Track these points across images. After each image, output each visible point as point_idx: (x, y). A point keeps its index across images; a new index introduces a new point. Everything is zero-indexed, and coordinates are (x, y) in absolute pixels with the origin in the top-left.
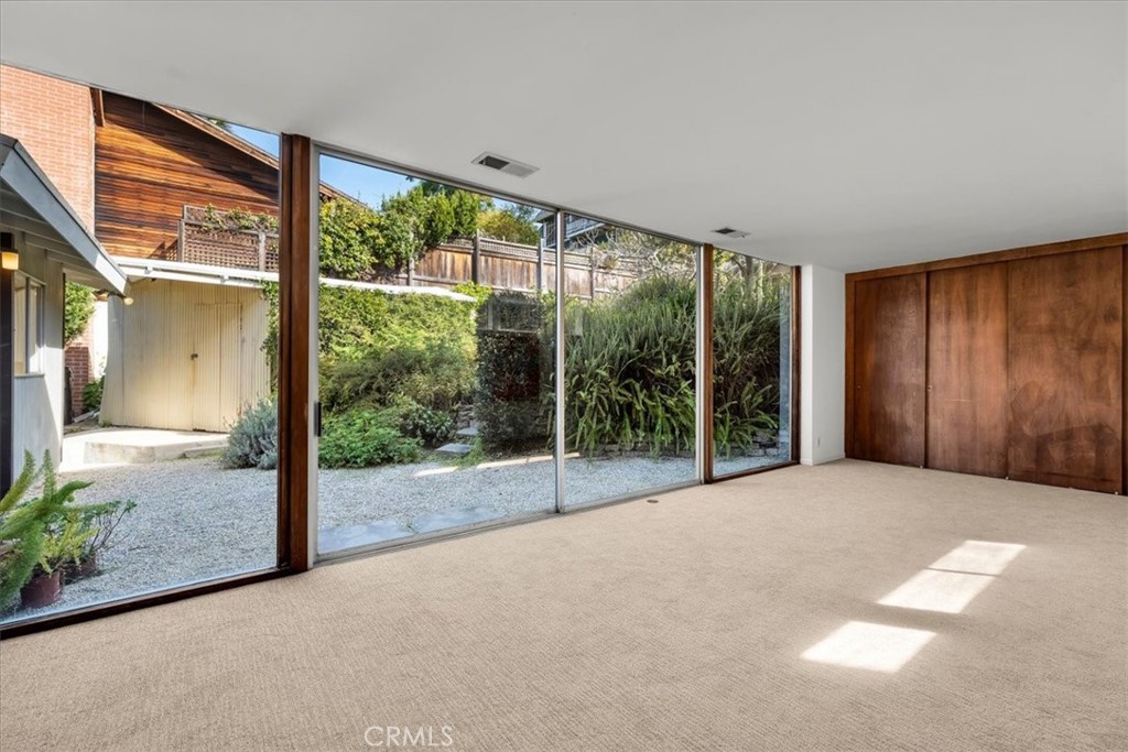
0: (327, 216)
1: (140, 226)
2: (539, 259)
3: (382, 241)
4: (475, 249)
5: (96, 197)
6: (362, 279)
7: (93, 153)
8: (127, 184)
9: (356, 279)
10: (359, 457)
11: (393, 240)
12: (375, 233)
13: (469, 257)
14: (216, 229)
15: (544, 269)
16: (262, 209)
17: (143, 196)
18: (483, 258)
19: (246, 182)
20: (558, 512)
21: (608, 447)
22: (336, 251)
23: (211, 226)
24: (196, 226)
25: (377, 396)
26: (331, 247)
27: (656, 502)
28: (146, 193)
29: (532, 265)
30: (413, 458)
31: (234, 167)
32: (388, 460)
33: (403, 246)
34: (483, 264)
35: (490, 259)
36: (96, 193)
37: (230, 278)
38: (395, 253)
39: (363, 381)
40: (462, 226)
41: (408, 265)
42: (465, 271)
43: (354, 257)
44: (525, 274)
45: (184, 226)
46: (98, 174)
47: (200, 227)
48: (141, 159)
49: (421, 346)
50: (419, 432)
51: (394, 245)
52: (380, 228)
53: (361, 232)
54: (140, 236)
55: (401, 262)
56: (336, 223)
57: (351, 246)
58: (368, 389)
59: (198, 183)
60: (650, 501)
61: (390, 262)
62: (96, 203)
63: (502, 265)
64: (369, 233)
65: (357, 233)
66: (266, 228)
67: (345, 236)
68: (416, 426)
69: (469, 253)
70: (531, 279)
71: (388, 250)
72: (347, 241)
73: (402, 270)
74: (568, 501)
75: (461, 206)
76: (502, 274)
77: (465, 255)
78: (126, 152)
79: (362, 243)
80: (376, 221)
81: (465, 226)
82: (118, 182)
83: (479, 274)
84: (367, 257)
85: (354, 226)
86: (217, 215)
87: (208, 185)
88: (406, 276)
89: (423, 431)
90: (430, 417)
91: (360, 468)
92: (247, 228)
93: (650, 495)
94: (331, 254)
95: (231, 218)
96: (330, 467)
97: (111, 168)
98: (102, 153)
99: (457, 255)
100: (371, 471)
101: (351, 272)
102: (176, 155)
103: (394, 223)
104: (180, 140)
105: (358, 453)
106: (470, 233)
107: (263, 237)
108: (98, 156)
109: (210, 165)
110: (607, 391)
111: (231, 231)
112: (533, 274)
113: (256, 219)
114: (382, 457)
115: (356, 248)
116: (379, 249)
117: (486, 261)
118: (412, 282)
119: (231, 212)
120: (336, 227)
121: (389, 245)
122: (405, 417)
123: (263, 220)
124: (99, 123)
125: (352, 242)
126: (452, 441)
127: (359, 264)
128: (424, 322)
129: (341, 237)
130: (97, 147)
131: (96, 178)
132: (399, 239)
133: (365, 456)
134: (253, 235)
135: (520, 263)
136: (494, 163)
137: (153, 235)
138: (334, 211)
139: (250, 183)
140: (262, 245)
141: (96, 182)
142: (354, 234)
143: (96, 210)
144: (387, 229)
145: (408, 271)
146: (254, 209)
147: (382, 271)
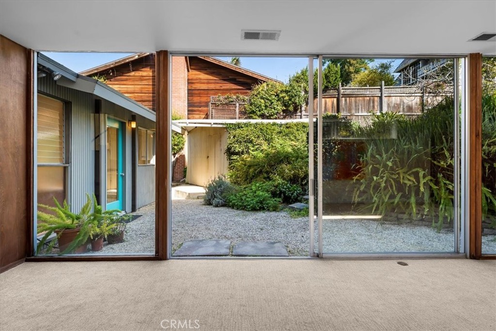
0: (262, 90)
1: (200, 107)
2: (381, 94)
3: (287, 98)
4: (338, 95)
5: (188, 99)
6: (279, 118)
7: (187, 82)
8: (196, 92)
9: (276, 119)
10: (249, 205)
11: (293, 97)
12: (284, 95)
13: (335, 100)
14: (221, 104)
15: (385, 100)
16: (238, 93)
17: (201, 96)
18: (343, 99)
19: (234, 82)
20: (318, 256)
21: (400, 216)
22: (266, 106)
23: (219, 103)
24: (214, 104)
25: (266, 175)
26: (264, 104)
27: (405, 264)
28: (203, 94)
29: (376, 99)
30: (275, 209)
31: (230, 77)
32: (262, 209)
33: (297, 99)
34: (344, 102)
35: (348, 99)
36: (188, 96)
37: (214, 124)
38: (293, 103)
39: (259, 168)
40: (330, 83)
41: (301, 108)
42: (332, 107)
43: (274, 108)
44: (372, 104)
45: (211, 105)
46: (189, 90)
47: (216, 104)
48: (200, 81)
49: (290, 150)
50: (282, 195)
51: (293, 100)
52: (286, 92)
53: (278, 95)
54: (200, 111)
55: (297, 108)
56: (266, 93)
57: (273, 103)
58: (261, 172)
59: (218, 86)
60: (399, 263)
61: (291, 108)
62: (188, 101)
63: (356, 102)
64: (281, 95)
65: (275, 96)
66: (239, 100)
67: (270, 98)
68: (281, 192)
69: (335, 97)
70: (376, 107)
71: (290, 102)
72: (271, 101)
73: (298, 111)
74: (326, 250)
75: (329, 72)
76: (356, 106)
77: (332, 99)
78: (196, 80)
79: (278, 101)
80: (284, 89)
81: (332, 83)
82: (194, 92)
83: (341, 108)
84: (280, 108)
85: (274, 93)
86: (221, 98)
87: (221, 87)
88: (300, 114)
89: (284, 195)
90: (289, 188)
91: (249, 211)
92: (232, 102)
93: (402, 259)
94: (264, 108)
95: (226, 99)
96: (238, 209)
97: (192, 87)
98: (190, 82)
99: (327, 100)
100: (253, 213)
101: (272, 115)
102: (211, 77)
103: (293, 88)
104: (212, 71)
105: (249, 203)
106: (336, 86)
107: (237, 105)
108: (188, 83)
109: (221, 78)
110: (395, 177)
111: (226, 104)
112: (377, 104)
113: (235, 97)
114: (260, 207)
115: (275, 103)
116: (286, 102)
117: (346, 100)
118: (303, 117)
119: (226, 96)
120: (266, 95)
121: (290, 100)
122: (276, 187)
123: (238, 97)
124: (188, 71)
125: (273, 101)
126: (300, 201)
127: (276, 111)
128: (295, 137)
129: (268, 99)
130: (188, 80)
131: (188, 92)
132: (296, 96)
133: (251, 205)
134: (234, 104)
135: (368, 98)
136: (251, 35)
137: (204, 110)
138: (265, 87)
139: (235, 82)
140: (237, 108)
141: (188, 93)
142: (274, 97)
143: (188, 103)
144: (290, 92)
145: (301, 112)
146: (235, 94)
147: (287, 113)
